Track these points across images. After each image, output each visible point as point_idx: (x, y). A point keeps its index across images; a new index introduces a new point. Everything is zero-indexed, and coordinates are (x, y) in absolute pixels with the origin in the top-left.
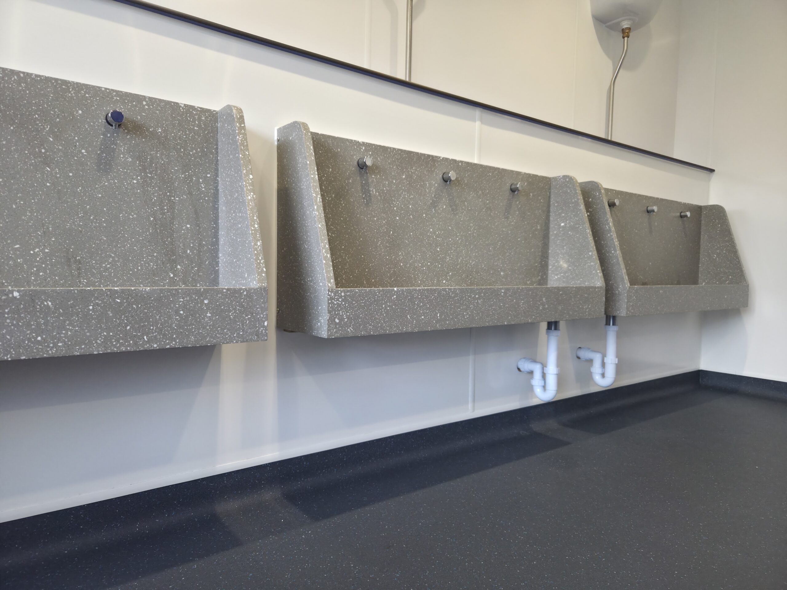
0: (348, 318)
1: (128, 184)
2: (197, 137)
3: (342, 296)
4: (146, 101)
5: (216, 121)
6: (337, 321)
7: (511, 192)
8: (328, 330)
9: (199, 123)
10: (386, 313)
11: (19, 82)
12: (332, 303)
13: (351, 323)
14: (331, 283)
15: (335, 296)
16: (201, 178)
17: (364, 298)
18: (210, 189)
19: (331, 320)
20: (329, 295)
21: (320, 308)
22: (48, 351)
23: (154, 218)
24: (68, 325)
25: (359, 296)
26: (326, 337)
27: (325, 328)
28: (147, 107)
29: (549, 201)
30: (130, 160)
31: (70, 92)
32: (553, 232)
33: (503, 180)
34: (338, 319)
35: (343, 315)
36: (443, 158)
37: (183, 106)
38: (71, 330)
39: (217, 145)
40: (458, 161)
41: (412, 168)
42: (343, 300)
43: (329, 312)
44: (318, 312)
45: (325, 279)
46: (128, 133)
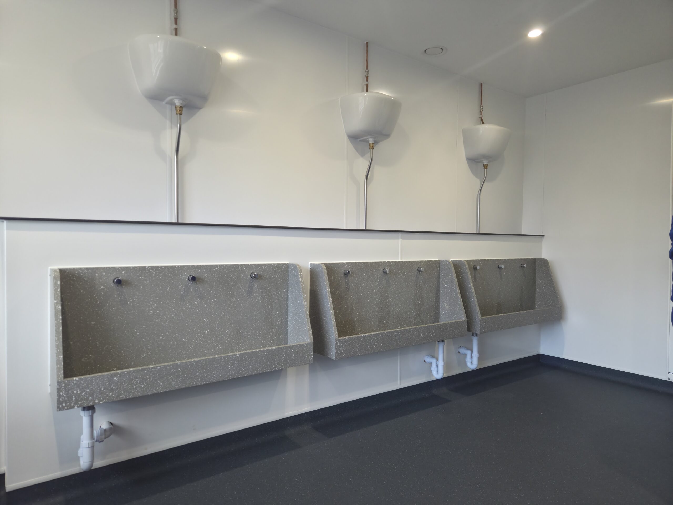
0: (343, 350)
1: (257, 299)
2: (281, 276)
3: (341, 342)
4: (264, 266)
5: (288, 267)
6: (339, 352)
7: (418, 271)
8: (336, 357)
9: (282, 270)
10: (359, 346)
11: (223, 269)
12: (337, 345)
13: (344, 352)
14: (336, 337)
15: (338, 342)
16: (282, 292)
17: (350, 341)
18: (285, 296)
19: (337, 352)
20: (336, 342)
21: (332, 346)
22: (246, 374)
23: (266, 312)
24: (252, 364)
25: (348, 340)
26: (335, 359)
27: (334, 355)
28: (264, 268)
29: (439, 273)
30: (258, 290)
31: (239, 269)
32: (441, 289)
33: (414, 267)
34: (339, 351)
35: (341, 349)
36: (383, 262)
37: (276, 264)
38: (252, 366)
39: (288, 277)
40: (391, 262)
41: (368, 270)
42: (341, 343)
43: (336, 349)
44: (331, 348)
45: (334, 335)
46: (257, 280)
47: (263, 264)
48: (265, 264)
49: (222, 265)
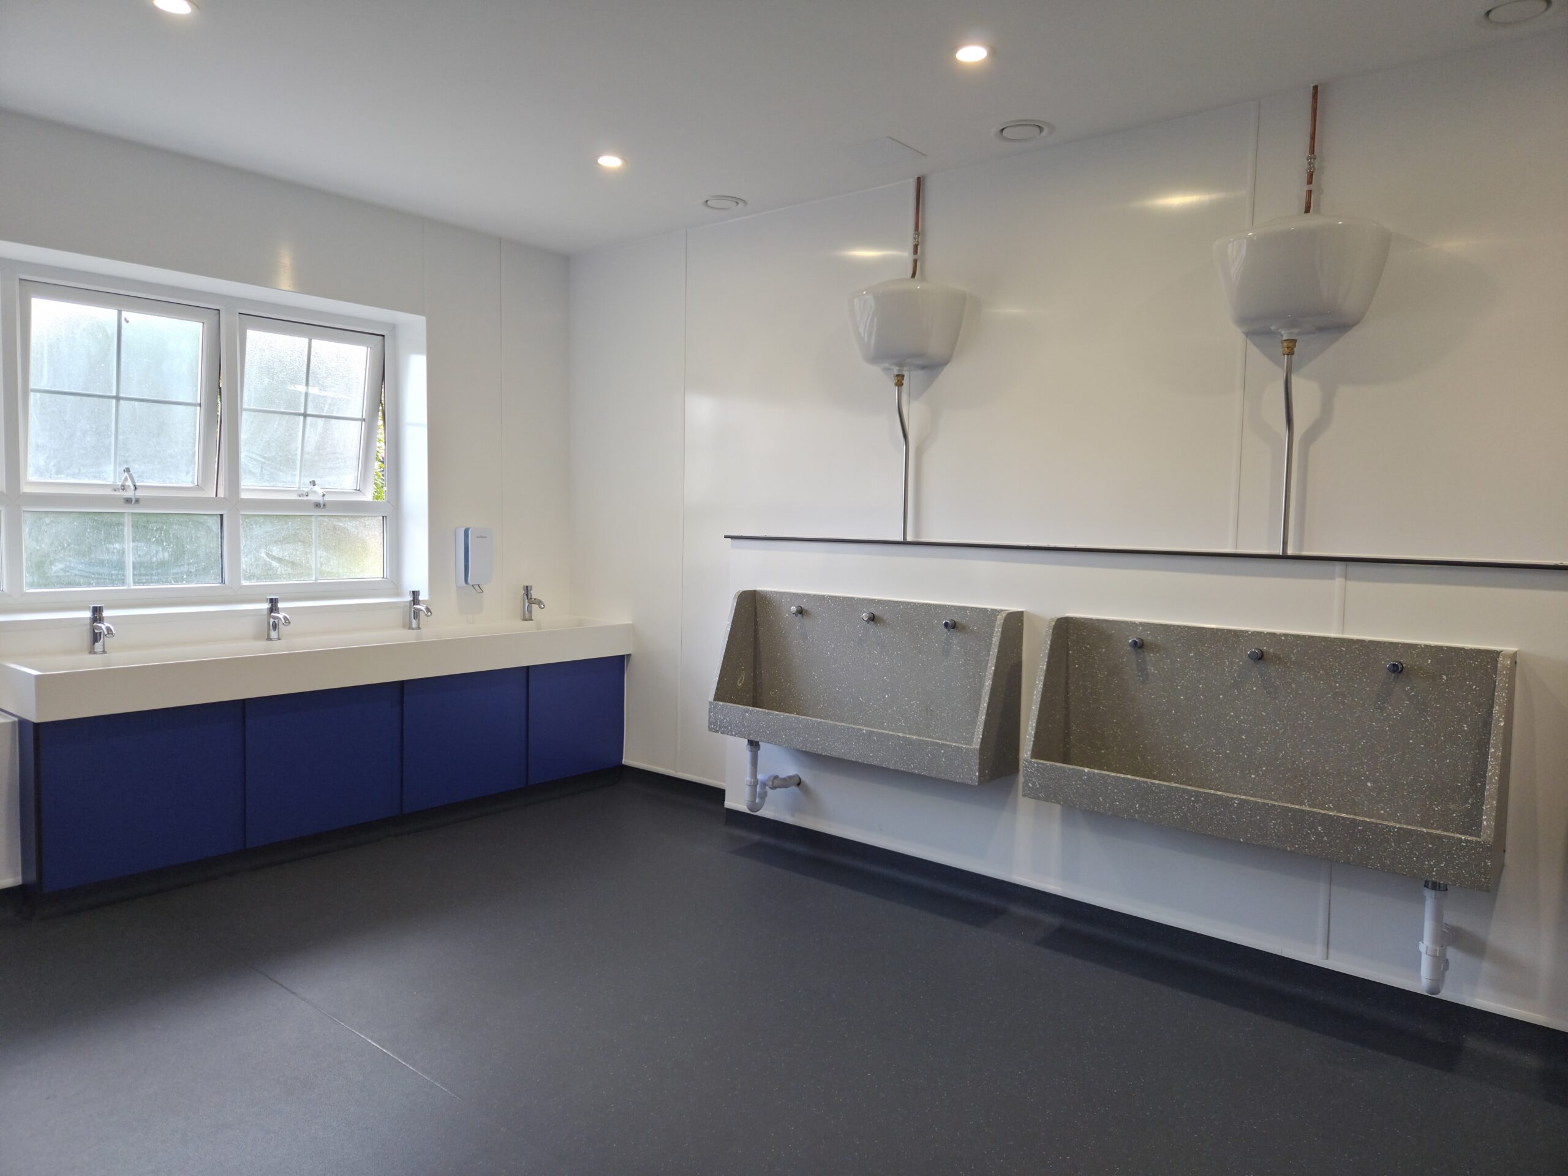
0: (1040, 784)
1: (958, 663)
3: (1034, 767)
4: (968, 610)
6: (1030, 785)
7: (1390, 672)
11: (910, 608)
12: (1026, 770)
13: (1042, 789)
15: (1029, 765)
17: (1055, 772)
19: (1026, 784)
20: (1024, 764)
25: (1050, 769)
28: (969, 614)
30: (959, 648)
31: (931, 610)
35: (1035, 781)
36: (1253, 632)
40: (1280, 634)
41: (1203, 645)
43: (1024, 777)
46: (958, 632)
47: (968, 607)
48: (972, 608)
49: (909, 603)
